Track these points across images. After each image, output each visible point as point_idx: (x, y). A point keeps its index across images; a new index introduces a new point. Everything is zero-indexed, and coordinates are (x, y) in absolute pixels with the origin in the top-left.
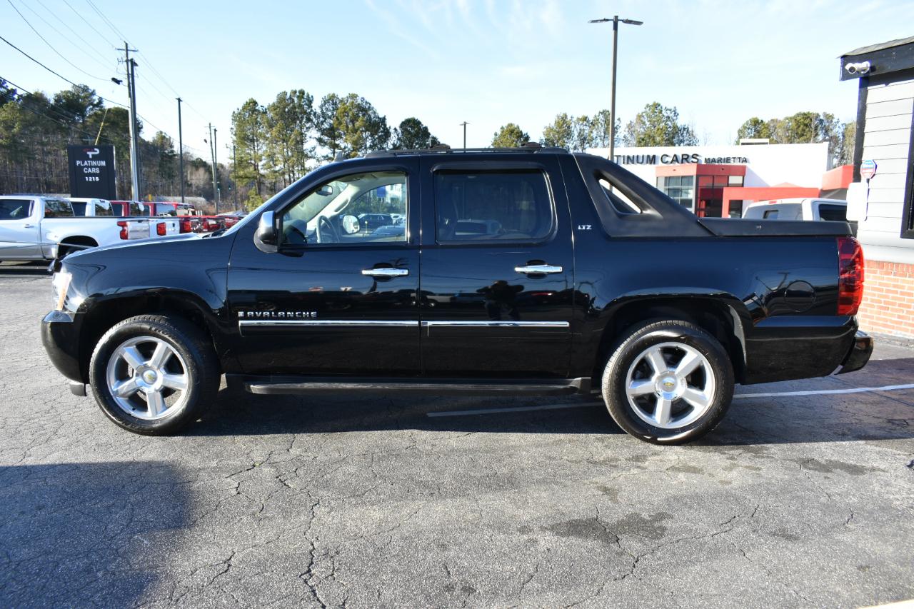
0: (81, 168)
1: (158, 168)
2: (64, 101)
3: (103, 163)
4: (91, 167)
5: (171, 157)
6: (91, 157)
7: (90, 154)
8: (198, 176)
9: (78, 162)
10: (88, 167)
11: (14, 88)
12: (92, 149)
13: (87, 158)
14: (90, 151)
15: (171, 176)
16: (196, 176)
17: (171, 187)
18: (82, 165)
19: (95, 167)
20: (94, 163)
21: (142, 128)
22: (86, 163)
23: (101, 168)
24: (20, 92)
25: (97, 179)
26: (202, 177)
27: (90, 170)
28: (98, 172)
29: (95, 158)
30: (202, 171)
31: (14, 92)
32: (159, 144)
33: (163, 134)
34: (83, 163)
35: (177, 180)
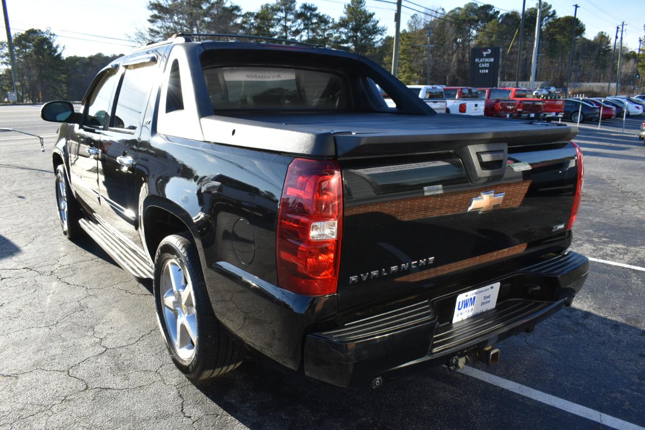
0: (478, 63)
1: (594, 61)
2: (529, 16)
3: (492, 60)
4: (484, 63)
5: (607, 51)
6: (485, 55)
7: (485, 53)
8: (628, 66)
9: (477, 60)
10: (482, 63)
11: (498, 10)
12: (486, 50)
13: (482, 57)
14: (485, 51)
15: (604, 67)
16: (626, 66)
17: (602, 75)
18: (479, 61)
19: (487, 63)
20: (487, 60)
21: (584, 30)
22: (481, 61)
23: (490, 63)
24: (501, 13)
25: (487, 71)
26: (631, 65)
27: (483, 66)
28: (488, 66)
29: (488, 56)
30: (632, 62)
31: (498, 12)
32: (599, 42)
33: (604, 34)
34: (480, 60)
35: (609, 70)
